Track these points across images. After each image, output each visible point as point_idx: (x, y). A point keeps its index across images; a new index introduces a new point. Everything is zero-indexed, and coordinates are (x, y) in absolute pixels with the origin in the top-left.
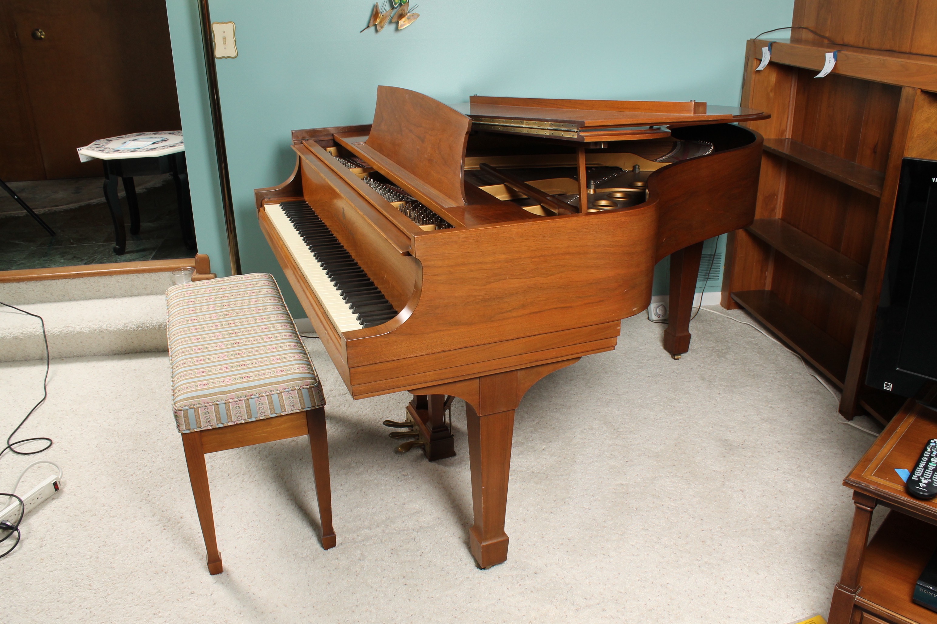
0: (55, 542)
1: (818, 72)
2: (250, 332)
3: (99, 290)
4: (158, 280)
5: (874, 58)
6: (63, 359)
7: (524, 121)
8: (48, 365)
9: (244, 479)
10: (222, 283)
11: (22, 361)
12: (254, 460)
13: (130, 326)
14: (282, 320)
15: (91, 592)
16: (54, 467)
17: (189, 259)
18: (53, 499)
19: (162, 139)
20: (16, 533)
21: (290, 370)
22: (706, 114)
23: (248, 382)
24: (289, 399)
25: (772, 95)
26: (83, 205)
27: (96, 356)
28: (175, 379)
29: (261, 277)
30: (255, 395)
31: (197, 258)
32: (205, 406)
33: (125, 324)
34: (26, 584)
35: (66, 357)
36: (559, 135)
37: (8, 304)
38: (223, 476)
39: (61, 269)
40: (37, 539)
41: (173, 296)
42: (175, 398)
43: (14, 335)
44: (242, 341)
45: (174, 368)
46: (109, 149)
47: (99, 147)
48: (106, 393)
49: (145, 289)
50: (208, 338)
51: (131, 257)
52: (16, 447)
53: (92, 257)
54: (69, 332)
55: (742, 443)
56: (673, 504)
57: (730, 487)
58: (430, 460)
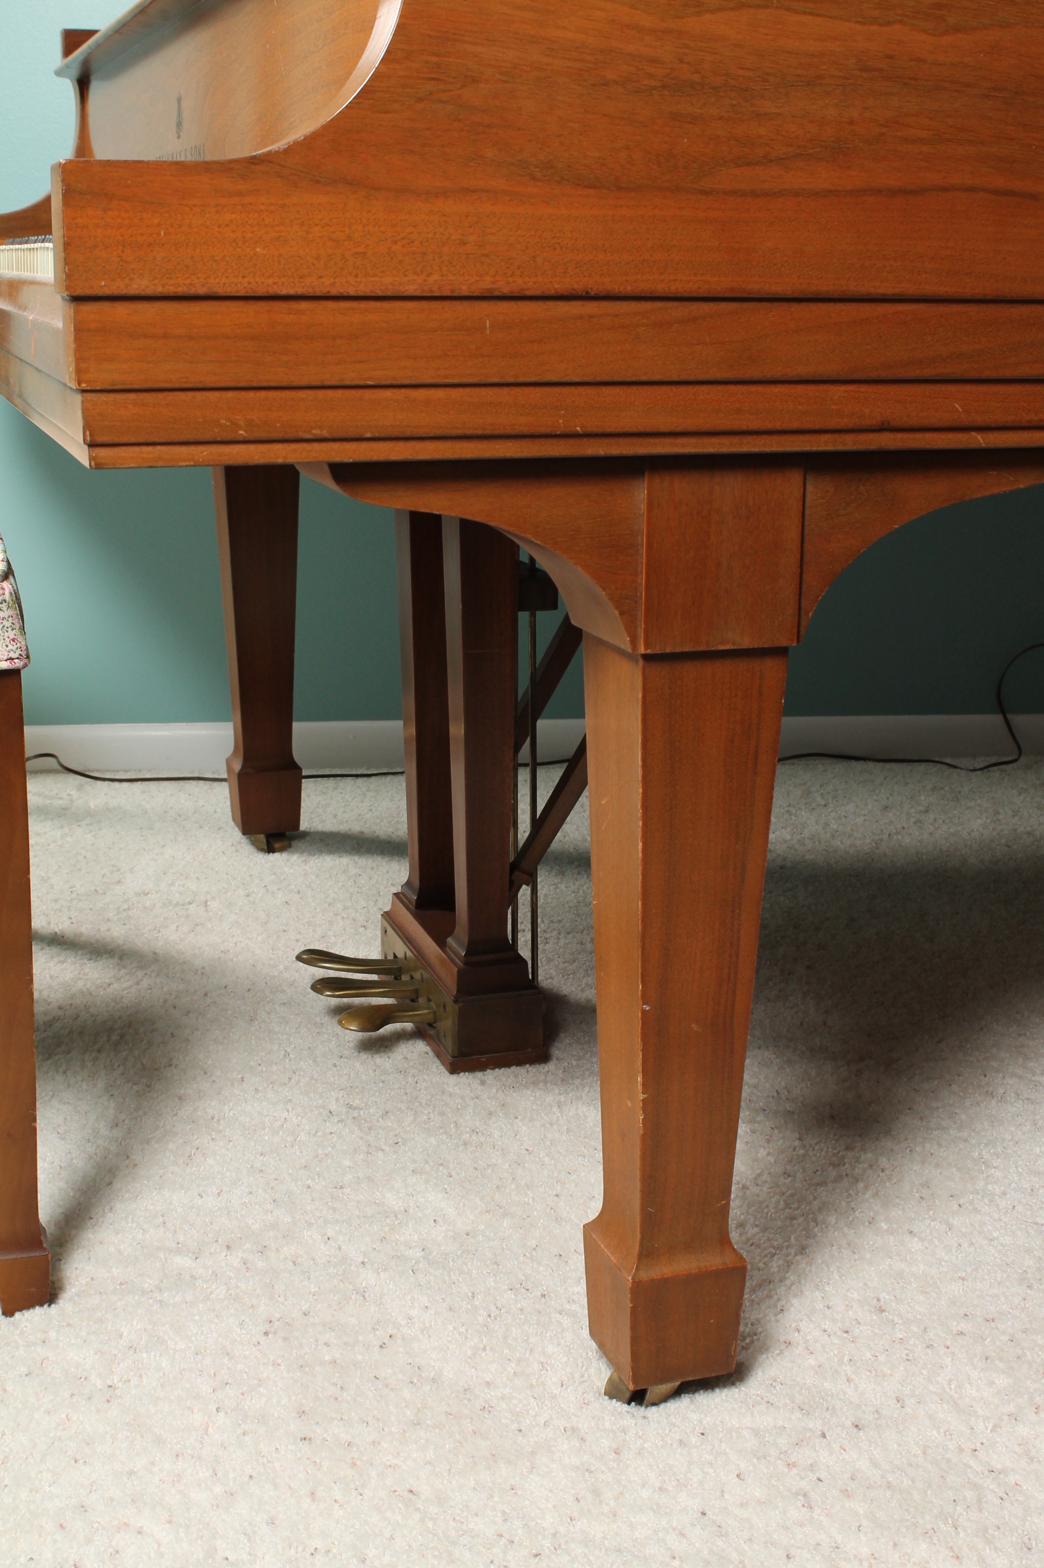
58: (455, 1068)
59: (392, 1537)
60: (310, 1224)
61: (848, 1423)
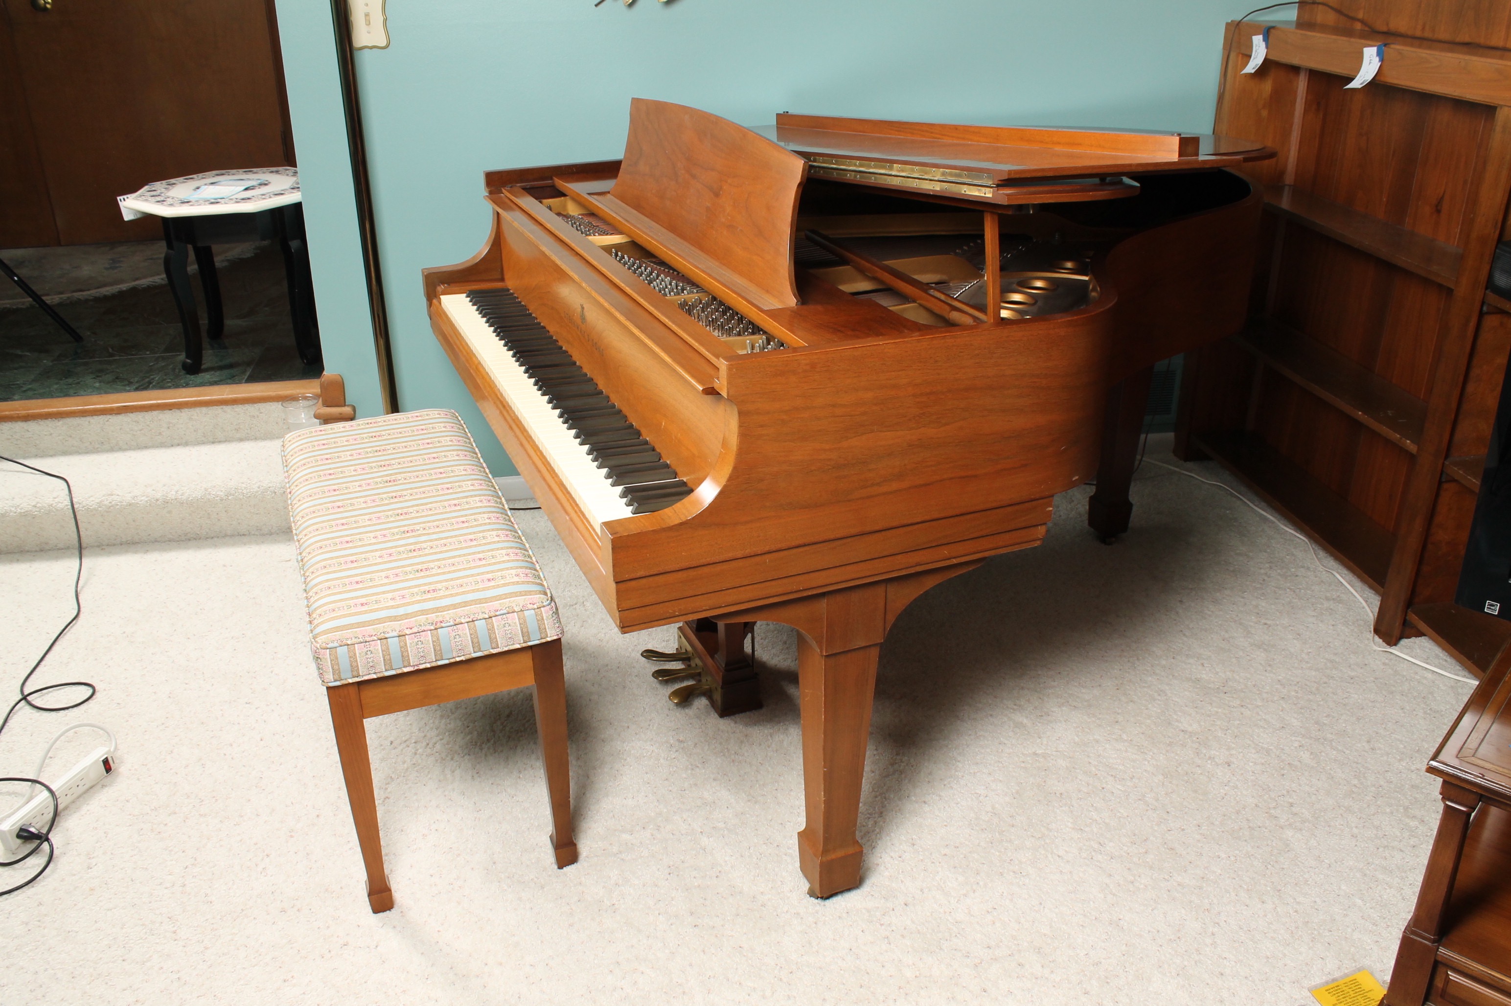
0: (111, 859)
1: (1350, 79)
2: (430, 513)
3: (160, 434)
4: (258, 417)
5: (1451, 59)
6: (103, 547)
7: (895, 165)
8: (81, 559)
9: (417, 750)
10: (375, 427)
11: (36, 551)
12: (432, 717)
13: (214, 493)
14: (481, 490)
15: (177, 944)
16: (101, 732)
17: (308, 380)
18: (103, 786)
19: (259, 181)
20: (46, 846)
21: (503, 577)
22: (1197, 155)
23: (435, 599)
24: (504, 627)
25: (1264, 113)
26: (125, 289)
27: (159, 542)
28: (310, 594)
29: (439, 416)
30: (447, 622)
31: (323, 380)
32: (366, 642)
33: (206, 490)
34: (69, 932)
35: (108, 545)
36: (958, 192)
37: (10, 458)
38: (381, 745)
39: (95, 398)
40: (80, 855)
41: (295, 450)
42: (315, 628)
43: (21, 509)
44: (417, 527)
45: (307, 574)
46: (173, 198)
47: (156, 196)
48: (178, 606)
49: (237, 430)
50: (361, 522)
51: (212, 378)
52: (36, 699)
53: (148, 377)
54: (113, 503)
55: (1223, 683)
56: (1119, 787)
57: (1210, 758)
58: (722, 715)
59: (737, 969)
60: (675, 812)
61: (902, 903)
